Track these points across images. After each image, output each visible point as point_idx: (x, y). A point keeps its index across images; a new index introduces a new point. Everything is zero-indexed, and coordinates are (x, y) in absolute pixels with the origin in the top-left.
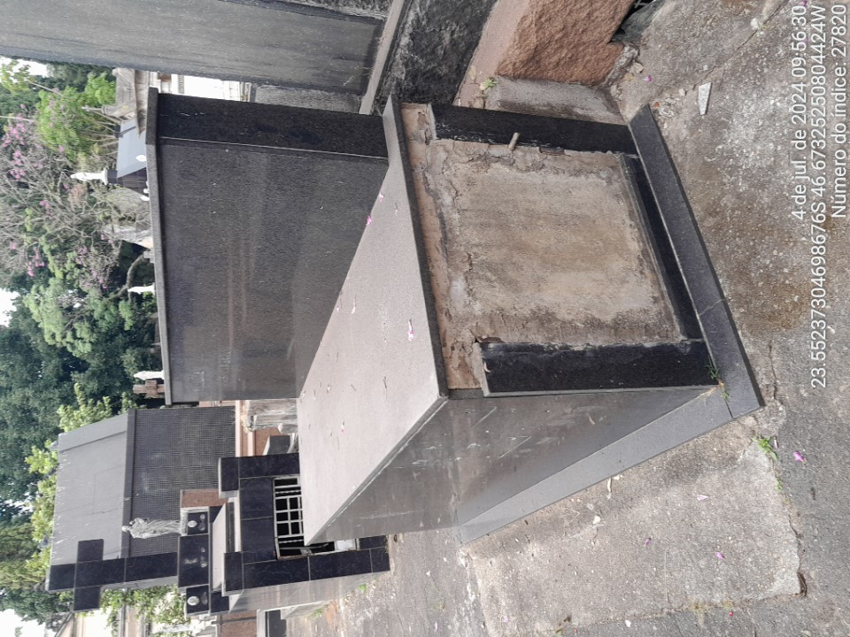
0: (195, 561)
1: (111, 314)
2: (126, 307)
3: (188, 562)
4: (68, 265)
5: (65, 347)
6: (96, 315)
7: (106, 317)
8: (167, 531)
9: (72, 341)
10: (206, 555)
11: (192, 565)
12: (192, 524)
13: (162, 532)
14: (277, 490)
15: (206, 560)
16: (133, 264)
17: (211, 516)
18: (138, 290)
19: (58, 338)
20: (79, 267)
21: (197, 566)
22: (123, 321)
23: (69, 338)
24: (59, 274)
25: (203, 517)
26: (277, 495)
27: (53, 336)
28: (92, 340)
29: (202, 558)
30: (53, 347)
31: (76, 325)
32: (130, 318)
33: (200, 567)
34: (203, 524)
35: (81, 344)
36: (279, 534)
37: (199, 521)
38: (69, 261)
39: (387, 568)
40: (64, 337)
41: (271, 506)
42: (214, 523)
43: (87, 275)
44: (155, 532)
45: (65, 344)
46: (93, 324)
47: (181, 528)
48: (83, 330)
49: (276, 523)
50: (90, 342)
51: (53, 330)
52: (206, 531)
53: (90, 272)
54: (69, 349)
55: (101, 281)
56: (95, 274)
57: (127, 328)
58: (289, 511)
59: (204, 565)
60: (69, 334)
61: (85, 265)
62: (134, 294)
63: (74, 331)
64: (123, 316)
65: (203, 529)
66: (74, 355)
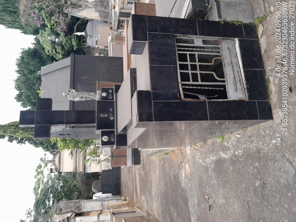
0: (106, 115)
1: (69, 43)
2: (74, 40)
3: (102, 115)
4: (52, 22)
5: (53, 56)
6: (63, 44)
7: (67, 45)
8: (89, 98)
9: (55, 53)
10: (113, 112)
11: (105, 117)
12: (104, 94)
13: (86, 98)
14: (178, 46)
15: (113, 115)
16: (77, 24)
17: (115, 91)
18: (79, 34)
19: (50, 52)
20: (56, 22)
21: (108, 118)
22: (73, 46)
23: (54, 52)
24: (49, 26)
25: (110, 91)
26: (179, 50)
27: (49, 51)
28: (62, 53)
29: (111, 114)
30: (48, 56)
31: (56, 47)
32: (76, 45)
33: (110, 119)
34: (110, 95)
35: (58, 55)
36: (182, 81)
37: (108, 93)
38: (52, 20)
39: (271, 117)
40: (52, 52)
41: (174, 57)
42: (118, 94)
43: (59, 26)
44: (82, 98)
45: (53, 55)
46: (63, 48)
47: (97, 96)
48: (59, 49)
49: (179, 71)
50: (62, 54)
51: (49, 49)
52: (113, 99)
53: (60, 25)
54: (54, 57)
55: (64, 28)
56: (62, 25)
57: (75, 49)
58: (189, 63)
59: (112, 118)
60: (54, 50)
61: (58, 22)
62: (77, 35)
63: (56, 49)
64: (73, 44)
65: (111, 98)
66: (56, 59)
